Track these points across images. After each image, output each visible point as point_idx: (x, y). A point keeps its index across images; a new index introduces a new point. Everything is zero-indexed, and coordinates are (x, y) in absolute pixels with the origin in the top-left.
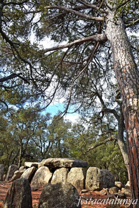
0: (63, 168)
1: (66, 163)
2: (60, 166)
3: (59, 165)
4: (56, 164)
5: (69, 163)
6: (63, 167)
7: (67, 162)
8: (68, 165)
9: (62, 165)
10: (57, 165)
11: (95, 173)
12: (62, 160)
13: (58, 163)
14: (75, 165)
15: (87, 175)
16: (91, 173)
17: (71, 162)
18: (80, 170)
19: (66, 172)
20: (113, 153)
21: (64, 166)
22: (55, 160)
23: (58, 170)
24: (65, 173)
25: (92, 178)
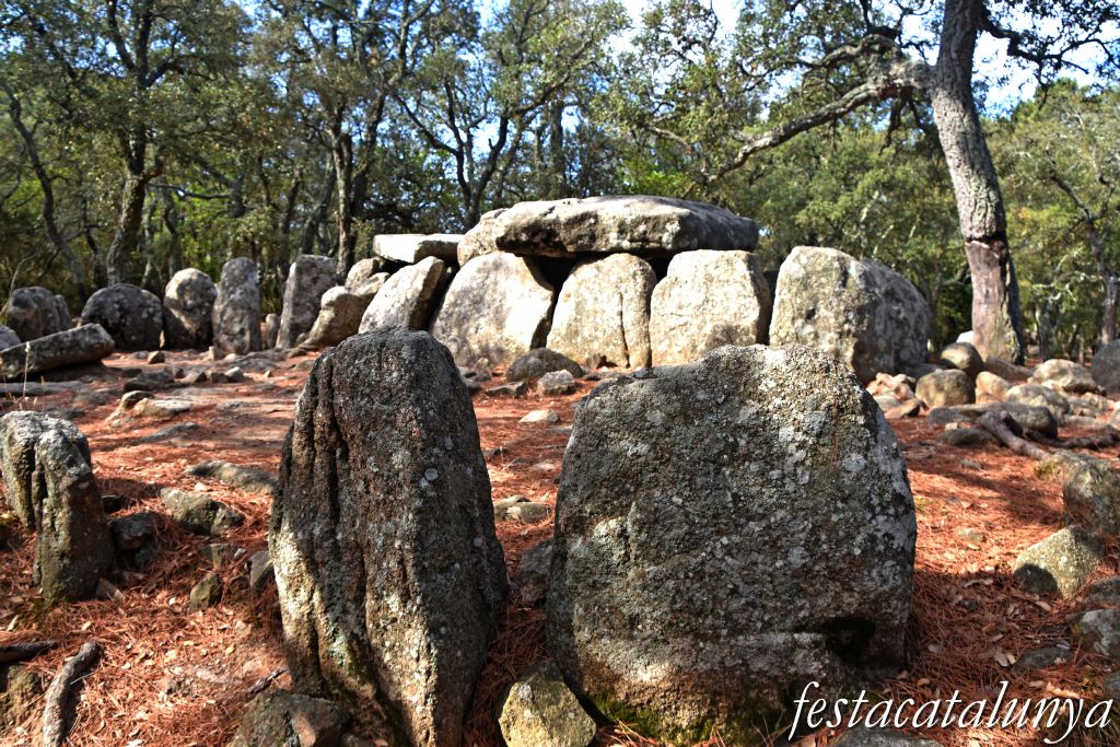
0: (624, 257)
1: (637, 223)
2: (601, 245)
3: (593, 238)
4: (575, 231)
5: (657, 223)
6: (619, 250)
7: (646, 220)
8: (650, 236)
9: (613, 239)
10: (580, 237)
11: (830, 286)
12: (612, 211)
13: (584, 229)
14: (694, 236)
15: (782, 293)
16: (805, 283)
17: (669, 220)
18: (733, 266)
19: (640, 280)
20: (867, 179)
21: (626, 244)
22: (566, 209)
23: (585, 272)
24: (634, 288)
25: (810, 316)
